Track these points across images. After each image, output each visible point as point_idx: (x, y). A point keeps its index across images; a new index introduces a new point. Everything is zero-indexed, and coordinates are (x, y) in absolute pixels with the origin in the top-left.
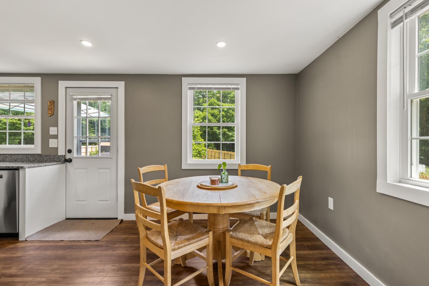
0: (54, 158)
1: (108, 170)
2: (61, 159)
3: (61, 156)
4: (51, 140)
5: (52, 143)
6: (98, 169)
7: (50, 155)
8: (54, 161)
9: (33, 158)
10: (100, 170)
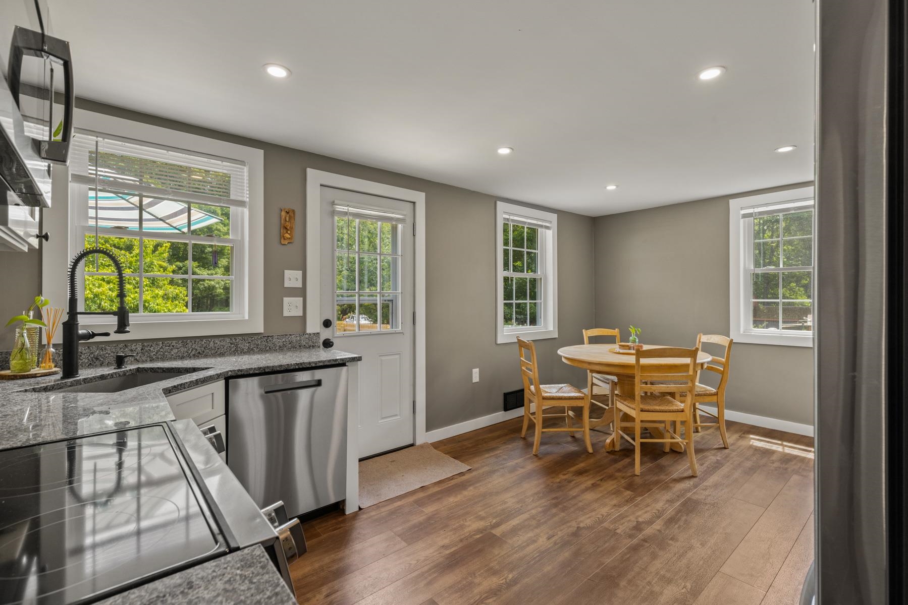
0: (300, 340)
1: (397, 356)
2: (314, 341)
3: (314, 334)
4: (286, 300)
5: (291, 307)
6: (380, 356)
7: (290, 335)
8: (300, 346)
9: (247, 345)
10: (383, 358)
